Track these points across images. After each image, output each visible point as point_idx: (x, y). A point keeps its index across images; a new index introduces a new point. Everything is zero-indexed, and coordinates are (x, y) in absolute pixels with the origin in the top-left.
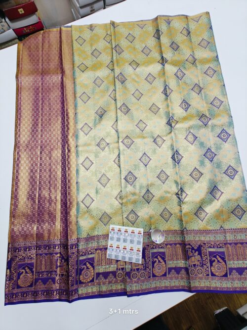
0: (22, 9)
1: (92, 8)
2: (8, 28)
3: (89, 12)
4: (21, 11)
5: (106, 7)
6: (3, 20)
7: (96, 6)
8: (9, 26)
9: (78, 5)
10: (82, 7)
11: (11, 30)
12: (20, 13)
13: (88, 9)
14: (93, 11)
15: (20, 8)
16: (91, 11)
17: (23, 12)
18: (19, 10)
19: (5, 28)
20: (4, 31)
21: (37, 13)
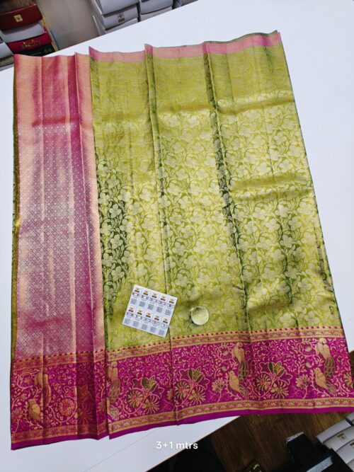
0: (19, 16)
1: (121, 16)
4: (18, 18)
5: (142, 16)
7: (126, 14)
9: (101, 13)
10: (106, 15)
11: (4, 44)
13: (115, 18)
16: (120, 21)
18: (16, 17)
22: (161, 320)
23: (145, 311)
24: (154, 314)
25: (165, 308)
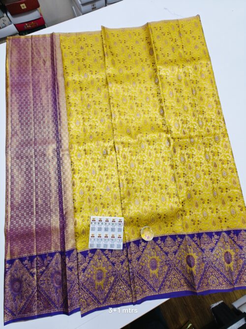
2: (10, 23)
3: (91, 10)
6: (5, 15)
8: (10, 20)
12: (23, 8)
14: (94, 9)
15: (22, 3)
17: (25, 7)
19: (6, 23)
20: (6, 26)
21: (38, 9)
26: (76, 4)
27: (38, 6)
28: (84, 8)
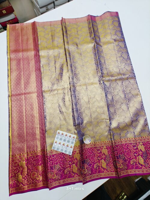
0: (5, 11)
1: (47, 8)
3: (46, 11)
4: (4, 12)
5: (55, 7)
7: (49, 7)
9: (39, 7)
10: (41, 8)
12: (4, 13)
13: (44, 9)
14: (48, 10)
16: (47, 10)
17: (6, 12)
18: (3, 11)
21: (14, 12)
22: (70, 146)
23: (62, 142)
24: (66, 144)
25: (71, 141)
26: (37, 7)
27: (14, 11)
28: (41, 10)
